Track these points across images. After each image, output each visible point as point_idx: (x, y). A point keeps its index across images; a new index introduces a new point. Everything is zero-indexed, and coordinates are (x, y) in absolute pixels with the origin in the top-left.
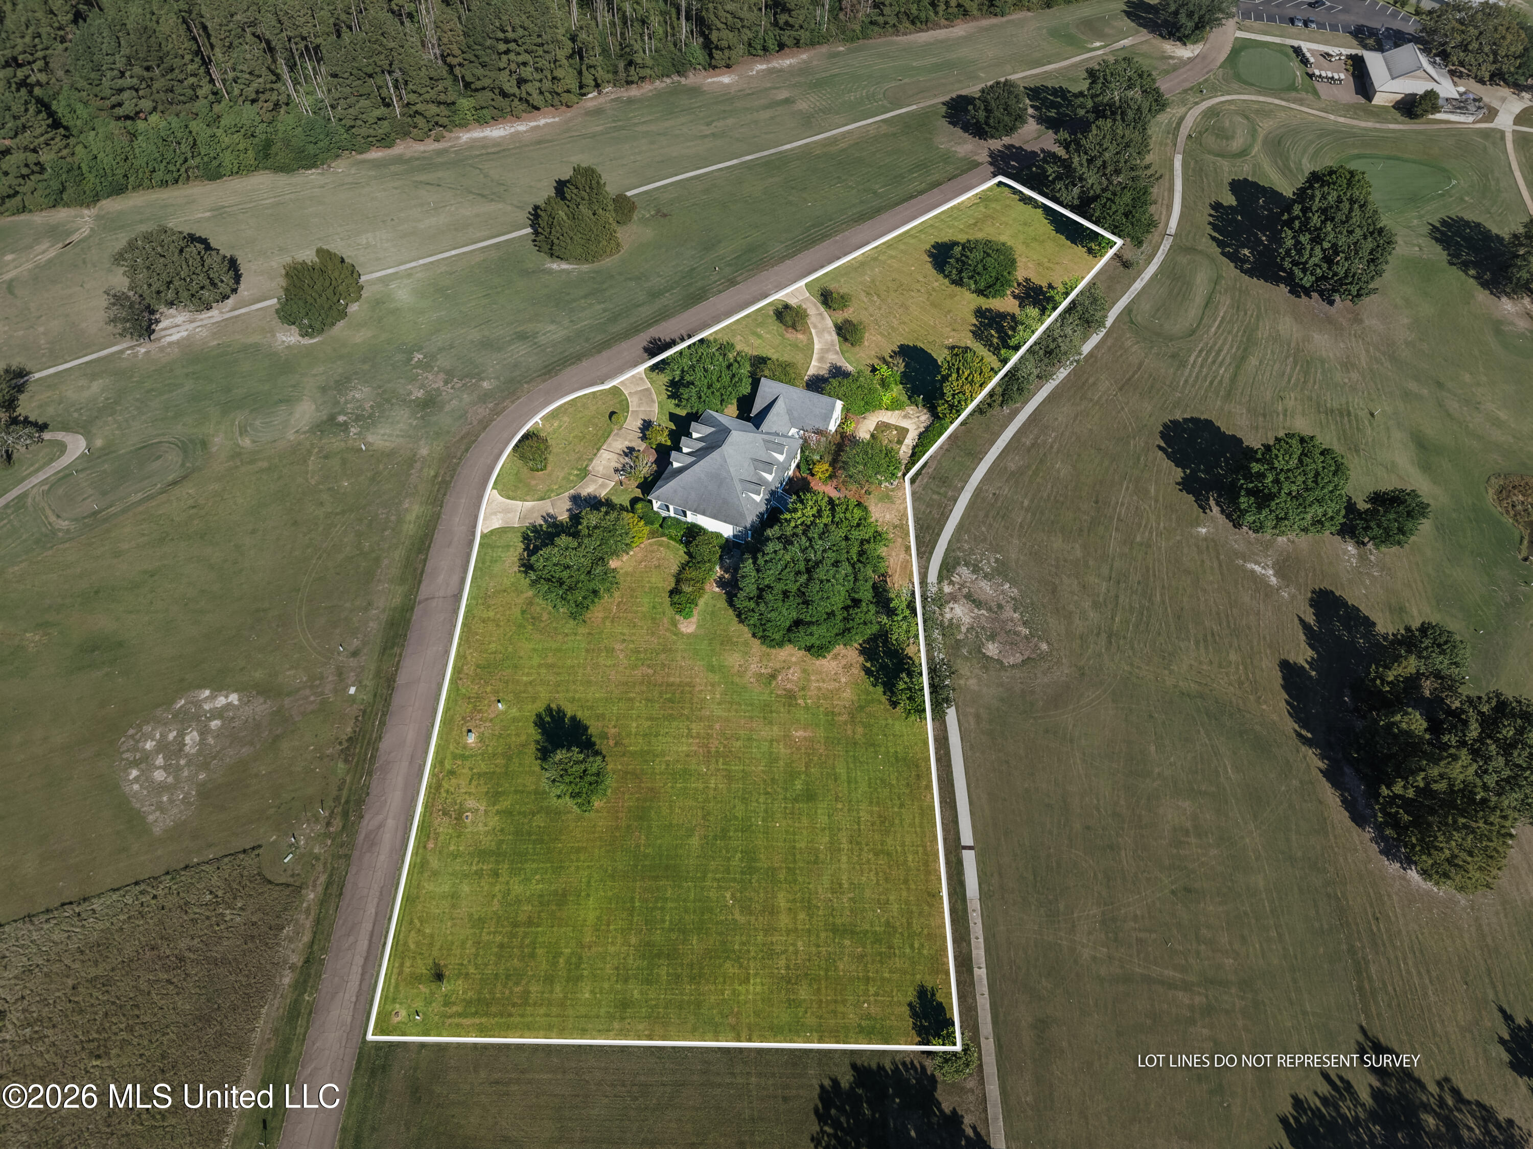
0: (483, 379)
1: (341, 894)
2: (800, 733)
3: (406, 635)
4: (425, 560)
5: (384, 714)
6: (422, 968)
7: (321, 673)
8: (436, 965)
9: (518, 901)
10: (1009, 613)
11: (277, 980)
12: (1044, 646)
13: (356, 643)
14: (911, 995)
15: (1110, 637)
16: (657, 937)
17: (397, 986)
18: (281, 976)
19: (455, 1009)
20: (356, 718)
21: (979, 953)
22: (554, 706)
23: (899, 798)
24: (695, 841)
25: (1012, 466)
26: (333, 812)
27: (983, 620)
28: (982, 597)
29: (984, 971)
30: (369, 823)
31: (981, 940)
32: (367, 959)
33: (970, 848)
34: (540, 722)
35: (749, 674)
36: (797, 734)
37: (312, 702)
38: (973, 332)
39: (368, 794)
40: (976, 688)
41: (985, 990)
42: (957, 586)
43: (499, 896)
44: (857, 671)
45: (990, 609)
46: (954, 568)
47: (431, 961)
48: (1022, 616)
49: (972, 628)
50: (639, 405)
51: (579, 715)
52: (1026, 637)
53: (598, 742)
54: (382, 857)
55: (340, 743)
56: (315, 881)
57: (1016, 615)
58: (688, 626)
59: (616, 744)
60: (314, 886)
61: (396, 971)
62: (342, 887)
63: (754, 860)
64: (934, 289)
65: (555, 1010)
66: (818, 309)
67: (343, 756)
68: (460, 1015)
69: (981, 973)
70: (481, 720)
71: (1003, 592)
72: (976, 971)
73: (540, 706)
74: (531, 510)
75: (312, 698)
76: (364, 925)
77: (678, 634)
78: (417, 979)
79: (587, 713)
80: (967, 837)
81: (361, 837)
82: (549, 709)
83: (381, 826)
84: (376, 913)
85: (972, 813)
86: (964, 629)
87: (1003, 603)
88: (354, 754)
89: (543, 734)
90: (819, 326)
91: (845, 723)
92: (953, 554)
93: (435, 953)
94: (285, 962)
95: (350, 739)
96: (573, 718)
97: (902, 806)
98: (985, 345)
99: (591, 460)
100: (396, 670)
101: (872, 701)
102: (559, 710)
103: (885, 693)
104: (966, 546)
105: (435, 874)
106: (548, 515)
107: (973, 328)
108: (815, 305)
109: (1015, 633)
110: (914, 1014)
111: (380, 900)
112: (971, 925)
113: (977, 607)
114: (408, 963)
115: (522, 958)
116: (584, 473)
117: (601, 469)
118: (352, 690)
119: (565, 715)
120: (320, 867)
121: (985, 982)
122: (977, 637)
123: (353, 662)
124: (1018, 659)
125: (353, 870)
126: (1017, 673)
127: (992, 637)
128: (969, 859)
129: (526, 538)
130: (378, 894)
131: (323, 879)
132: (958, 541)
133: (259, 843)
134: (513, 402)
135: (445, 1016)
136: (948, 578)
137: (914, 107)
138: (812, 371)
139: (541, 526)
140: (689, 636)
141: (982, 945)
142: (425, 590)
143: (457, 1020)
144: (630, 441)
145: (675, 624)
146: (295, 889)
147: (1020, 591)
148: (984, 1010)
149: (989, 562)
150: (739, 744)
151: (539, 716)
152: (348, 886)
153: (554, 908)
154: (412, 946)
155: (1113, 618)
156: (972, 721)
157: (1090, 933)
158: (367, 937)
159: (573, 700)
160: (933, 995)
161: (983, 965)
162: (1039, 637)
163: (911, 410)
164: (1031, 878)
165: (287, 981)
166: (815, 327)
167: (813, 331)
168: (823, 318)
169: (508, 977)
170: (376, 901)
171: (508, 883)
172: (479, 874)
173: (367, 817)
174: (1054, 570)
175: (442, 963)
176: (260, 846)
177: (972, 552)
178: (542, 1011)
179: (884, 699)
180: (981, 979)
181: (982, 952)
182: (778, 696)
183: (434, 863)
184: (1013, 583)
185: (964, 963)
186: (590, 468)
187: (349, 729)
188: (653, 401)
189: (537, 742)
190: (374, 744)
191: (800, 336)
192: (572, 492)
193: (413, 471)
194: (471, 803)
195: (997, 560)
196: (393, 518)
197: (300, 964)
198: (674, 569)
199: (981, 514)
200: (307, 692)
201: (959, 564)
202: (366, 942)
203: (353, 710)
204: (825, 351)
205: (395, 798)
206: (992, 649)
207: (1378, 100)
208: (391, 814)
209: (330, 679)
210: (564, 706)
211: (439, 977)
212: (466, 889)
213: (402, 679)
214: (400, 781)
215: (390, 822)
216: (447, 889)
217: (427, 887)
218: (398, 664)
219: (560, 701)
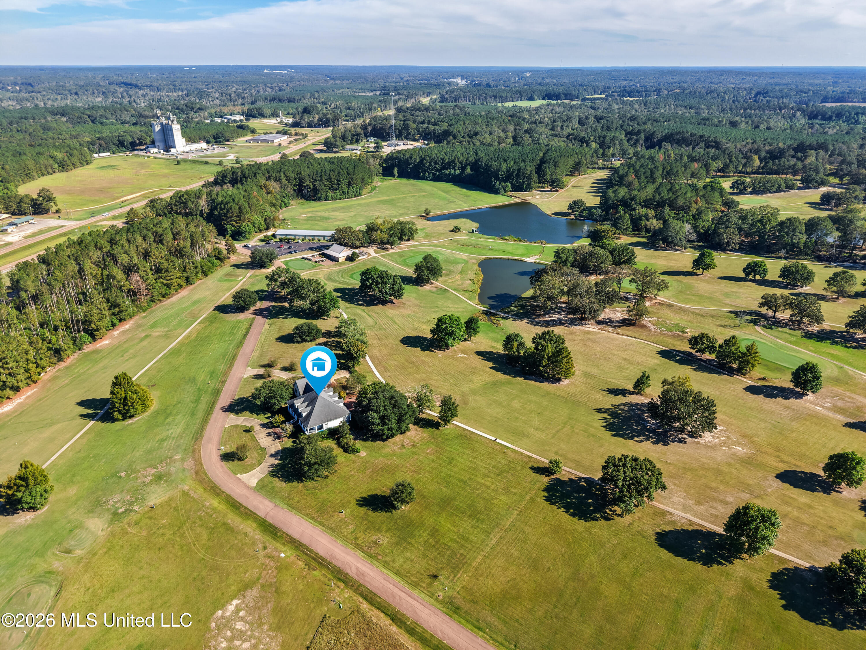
0: (171, 458)
1: (375, 594)
2: (429, 450)
3: (276, 528)
4: (246, 508)
5: (307, 549)
6: (428, 580)
7: (261, 564)
8: (430, 576)
9: (426, 542)
11: (392, 632)
13: (260, 546)
16: (469, 513)
17: (428, 591)
18: (391, 630)
19: (451, 577)
20: (298, 559)
21: (528, 453)
24: (444, 489)
31: (525, 451)
32: (409, 596)
33: (495, 440)
34: (361, 505)
37: (272, 572)
39: (339, 568)
41: (540, 457)
43: (419, 546)
44: (419, 429)
47: (427, 577)
50: (250, 423)
51: (369, 494)
54: (371, 574)
55: (304, 569)
56: (359, 602)
58: (363, 454)
60: (361, 603)
61: (422, 589)
62: (372, 592)
64: (296, 347)
65: (474, 549)
67: (311, 570)
68: (455, 576)
72: (533, 456)
73: (354, 502)
74: (261, 470)
75: (270, 571)
76: (394, 591)
77: (363, 457)
78: (430, 585)
79: (371, 492)
80: (492, 438)
81: (356, 577)
82: (357, 501)
83: (357, 569)
84: (393, 586)
85: (486, 433)
88: (313, 566)
89: (366, 506)
91: (434, 440)
93: (425, 574)
94: (386, 626)
95: (305, 565)
96: (369, 496)
100: (290, 536)
101: (432, 432)
102: (362, 498)
103: (432, 428)
105: (393, 561)
106: (270, 466)
110: (537, 473)
112: (519, 450)
114: (422, 584)
115: (448, 550)
116: (263, 449)
117: (267, 444)
118: (282, 555)
119: (365, 498)
120: (355, 598)
121: (537, 456)
123: (268, 550)
125: (368, 586)
128: (499, 441)
129: (274, 476)
130: (385, 582)
131: (361, 599)
133: (323, 615)
135: (452, 581)
137: (204, 316)
139: (272, 470)
140: (367, 455)
142: (261, 514)
143: (456, 578)
144: (265, 432)
145: (358, 456)
146: (357, 610)
149: (410, 389)
150: (419, 464)
151: (358, 504)
152: (374, 590)
153: (437, 533)
154: (417, 580)
158: (401, 592)
159: (361, 493)
160: (533, 467)
161: (532, 454)
163: (338, 372)
164: (514, 434)
165: (394, 629)
167: (275, 375)
168: (273, 371)
169: (452, 557)
170: (388, 583)
171: (416, 542)
172: (405, 548)
173: (349, 572)
175: (431, 573)
176: (325, 615)
177: (403, 390)
178: (471, 552)
179: (434, 429)
182: (411, 448)
183: (388, 559)
185: (529, 457)
186: (263, 446)
187: (301, 563)
188: (253, 420)
189: (368, 509)
190: (316, 557)
192: (268, 455)
194: (374, 538)
195: (411, 387)
196: (209, 511)
197: (391, 622)
198: (336, 446)
199: (392, 382)
200: (265, 572)
202: (403, 593)
203: (293, 558)
205: (350, 559)
206: (438, 404)
207: (341, 260)
208: (355, 563)
209: (267, 562)
210: (362, 495)
211: (435, 577)
212: (408, 554)
213: (296, 536)
214: (343, 555)
215: (359, 565)
216: (402, 560)
217: (397, 565)
218: (287, 534)
219: (358, 496)
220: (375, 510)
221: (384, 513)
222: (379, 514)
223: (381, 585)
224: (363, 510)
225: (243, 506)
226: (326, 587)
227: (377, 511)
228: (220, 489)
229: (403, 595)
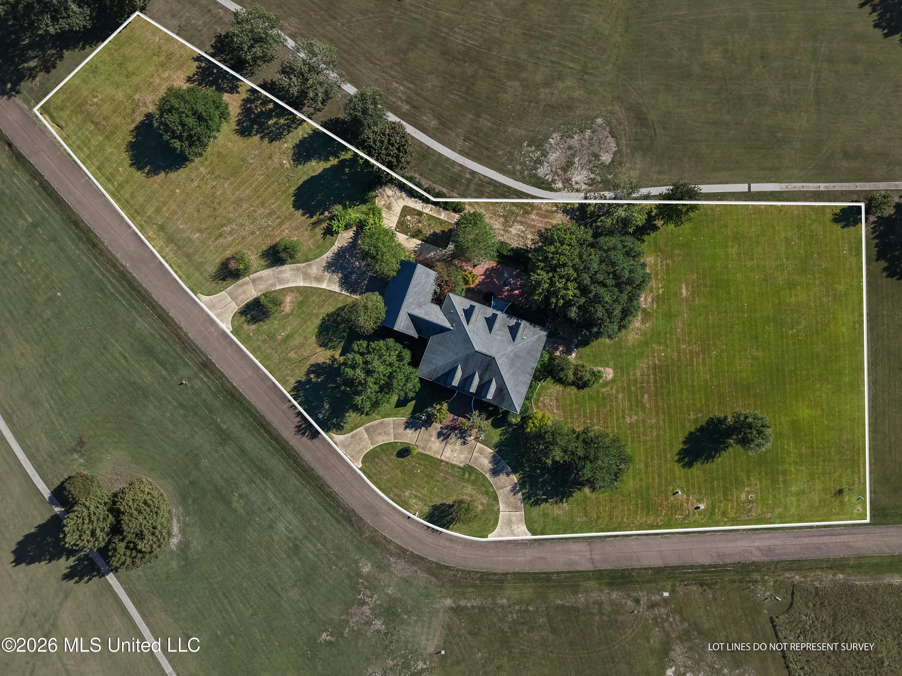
0: (359, 574)
1: (799, 560)
2: (684, 292)
4: (558, 573)
5: (685, 567)
6: (836, 502)
7: (652, 619)
8: (835, 494)
9: (801, 455)
10: (575, 141)
11: (842, 581)
12: (599, 121)
13: (630, 603)
14: (837, 227)
15: (586, 73)
17: (846, 514)
18: (840, 580)
19: (857, 478)
20: (685, 585)
21: (811, 187)
22: (676, 458)
23: (721, 228)
24: (760, 355)
25: (434, 123)
26: (749, 581)
27: (584, 161)
28: (564, 160)
29: (821, 184)
30: (757, 557)
31: (804, 184)
32: (832, 535)
33: (749, 188)
34: (689, 465)
35: (643, 327)
36: (685, 293)
37: (674, 619)
38: (271, 140)
39: (739, 563)
40: (638, 172)
41: (832, 185)
42: (556, 178)
43: (798, 467)
45: (574, 155)
46: (539, 178)
47: (833, 499)
48: (576, 133)
49: (591, 170)
50: (388, 434)
51: (681, 439)
52: (593, 132)
53: (700, 424)
54: (778, 542)
55: (705, 590)
56: (789, 578)
57: (576, 137)
58: (609, 373)
59: (701, 412)
60: (792, 578)
61: (838, 517)
62: (793, 562)
63: (769, 318)
64: (211, 173)
66: (246, 283)
67: (713, 586)
69: (822, 186)
70: (688, 503)
71: (557, 144)
72: (822, 189)
73: (678, 469)
74: (508, 504)
75: (671, 619)
76: (815, 542)
77: (614, 380)
78: (842, 504)
79: (680, 435)
80: (743, 188)
81: (765, 559)
82: (679, 461)
83: (759, 548)
84: (809, 536)
85: (726, 183)
86: (592, 176)
87: (566, 145)
88: (711, 580)
89: (696, 460)
90: (271, 282)
91: (673, 261)
92: (527, 178)
93: (828, 497)
94: (833, 580)
95: (701, 585)
96: (685, 443)
97: (726, 226)
98: (289, 132)
99: (453, 466)
100: (651, 568)
101: (655, 243)
102: (679, 453)
103: (649, 234)
104: (518, 167)
105: (785, 508)
106: (512, 491)
107: (266, 141)
108: (240, 286)
109: (592, 139)
110: (847, 225)
111: (802, 537)
112: (795, 189)
113: (572, 165)
114: (834, 510)
115: (830, 447)
116: (468, 469)
117: (462, 457)
118: (666, 594)
119: (683, 449)
120: (781, 578)
121: (827, 184)
122: (597, 167)
123: (644, 600)
124: (611, 140)
125: (785, 557)
126: (623, 141)
127: (596, 156)
128: (756, 187)
129: (537, 503)
130: (798, 539)
131: (787, 575)
132: (514, 174)
133: (768, 619)
134: (390, 542)
136: (549, 184)
138: (335, 288)
139: (523, 494)
140: (615, 372)
141: (807, 184)
142: (585, 566)
144: (431, 436)
145: (606, 384)
146: (794, 589)
147: (554, 131)
148: (842, 187)
149: (532, 152)
150: (694, 331)
151: (684, 466)
152: (795, 557)
153: (803, 434)
154: (825, 510)
155: (571, 68)
156: (662, 177)
157: (793, 121)
158: (821, 538)
159: (671, 445)
160: (836, 214)
161: (818, 184)
162: (593, 123)
163: (380, 202)
164: (763, 151)
165: (841, 576)
166: (274, 285)
167: (278, 287)
168: (260, 278)
169: (840, 453)
170: (802, 539)
171: (790, 464)
172: (785, 482)
173: (753, 559)
174: (533, 104)
175: (833, 492)
176: (771, 618)
177: (523, 164)
179: (653, 235)
180: (826, 187)
181: (811, 185)
182: (658, 307)
183: (779, 510)
184: (547, 136)
185: (817, 196)
186: (462, 465)
187: (695, 588)
188: (381, 423)
189: (703, 463)
190: (704, 569)
191: (288, 299)
192: (488, 476)
193: (469, 605)
194: (743, 497)
195: (528, 145)
196: (517, 607)
197: (832, 571)
198: (559, 388)
199: (485, 153)
200: (666, 624)
201: (535, 175)
202: (824, 538)
203: (681, 590)
204: (306, 276)
205: (742, 544)
206: (606, 158)
208: (752, 544)
209: (657, 612)
210: (676, 450)
211: (841, 492)
212: (794, 488)
213: (658, 563)
214: (731, 545)
215: (757, 544)
216: (794, 499)
217: (793, 510)
218: (646, 569)
219: (672, 454)
220: (710, 457)
221: (724, 454)
222: (720, 460)
223: (797, 546)
224: (697, 470)
225: (552, 573)
226: (745, 592)
227: (713, 457)
228: (495, 574)
229: (826, 539)
